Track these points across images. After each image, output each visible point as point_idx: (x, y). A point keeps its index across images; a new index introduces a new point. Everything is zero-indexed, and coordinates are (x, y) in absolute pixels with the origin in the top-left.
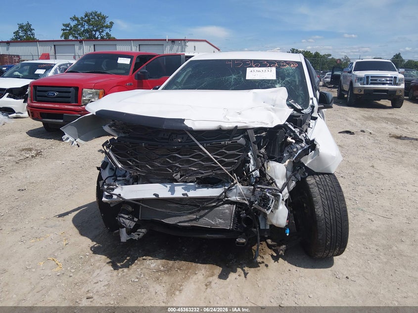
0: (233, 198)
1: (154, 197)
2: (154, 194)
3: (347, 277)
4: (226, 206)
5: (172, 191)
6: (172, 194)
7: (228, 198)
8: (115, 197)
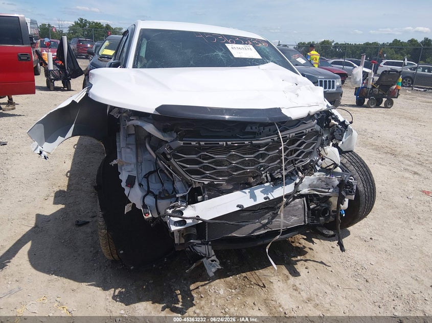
0: (305, 191)
1: (239, 209)
2: (238, 206)
3: (371, 239)
4: (297, 200)
5: (253, 196)
6: (255, 200)
7: (299, 192)
8: (188, 221)
